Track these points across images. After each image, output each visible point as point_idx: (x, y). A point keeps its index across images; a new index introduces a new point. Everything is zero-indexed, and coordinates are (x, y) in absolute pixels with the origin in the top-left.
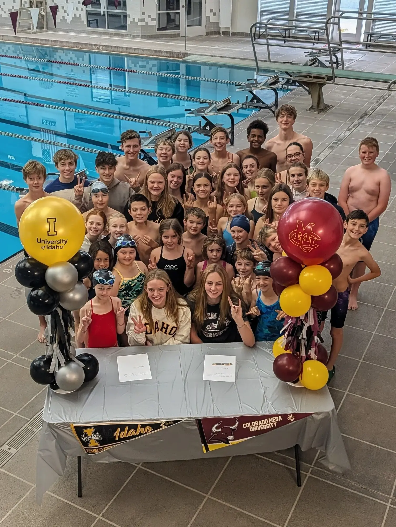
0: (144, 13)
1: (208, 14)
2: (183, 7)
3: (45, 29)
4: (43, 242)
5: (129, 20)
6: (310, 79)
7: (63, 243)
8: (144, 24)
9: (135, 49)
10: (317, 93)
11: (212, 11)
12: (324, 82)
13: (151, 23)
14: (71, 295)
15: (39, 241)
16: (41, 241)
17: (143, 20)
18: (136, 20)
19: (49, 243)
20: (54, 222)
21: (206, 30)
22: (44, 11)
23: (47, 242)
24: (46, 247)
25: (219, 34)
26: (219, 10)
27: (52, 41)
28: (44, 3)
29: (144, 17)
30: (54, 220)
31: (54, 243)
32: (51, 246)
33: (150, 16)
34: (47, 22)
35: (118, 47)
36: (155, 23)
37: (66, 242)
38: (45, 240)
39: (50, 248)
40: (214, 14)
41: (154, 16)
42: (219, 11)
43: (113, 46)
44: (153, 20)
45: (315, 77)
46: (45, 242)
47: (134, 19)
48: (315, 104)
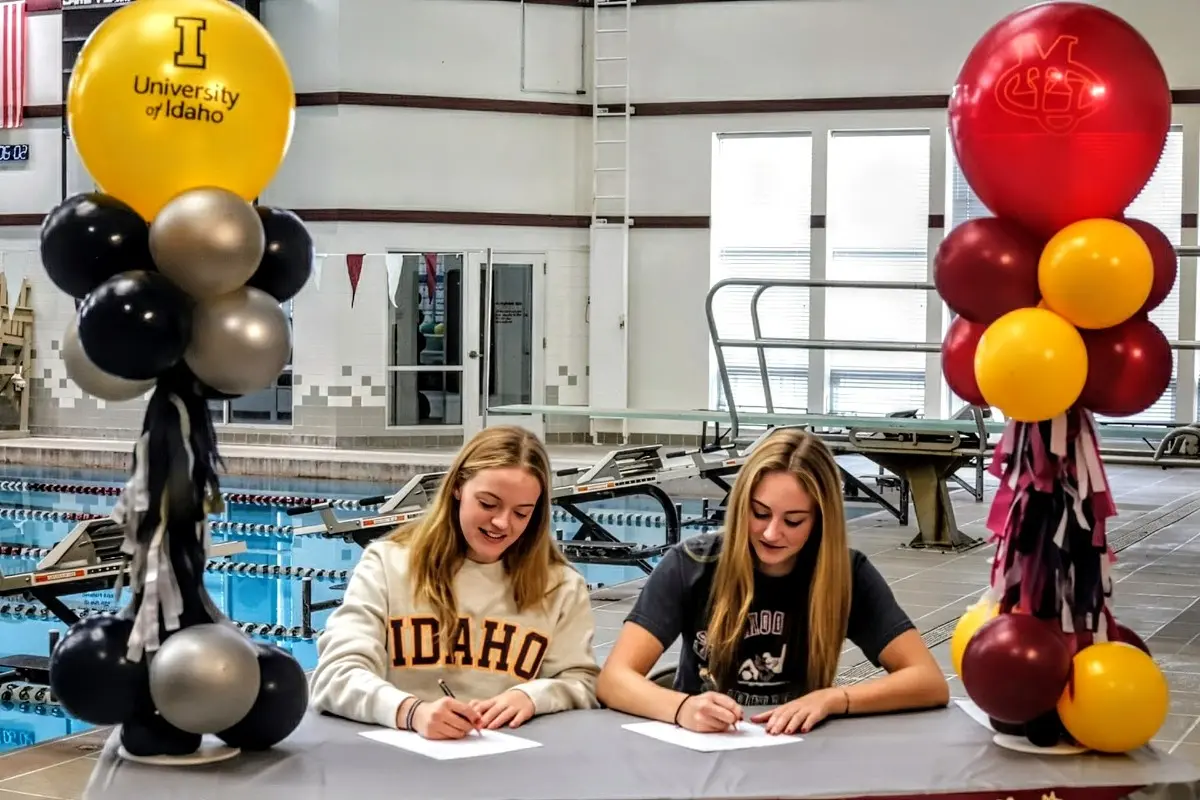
0: (347, 371)
1: (555, 379)
2: (473, 355)
3: (24, 429)
4: (157, 88)
5: (299, 394)
6: (908, 445)
7: (224, 101)
8: (346, 402)
9: (318, 464)
10: (932, 496)
11: (563, 370)
12: (951, 451)
13: (369, 401)
14: (232, 323)
15: (142, 86)
16: (150, 86)
17: (344, 391)
18: (323, 392)
19: (175, 94)
20: (199, 29)
21: (546, 428)
22: (23, 376)
23: (170, 88)
24: (164, 108)
25: (589, 440)
26: (588, 368)
27: (44, 451)
28: (26, 353)
29: (345, 381)
30: (200, 24)
31: (193, 93)
32: (182, 108)
33: (366, 381)
34: (31, 412)
35: (261, 460)
36: (383, 401)
37: (233, 102)
38: (164, 83)
39: (177, 112)
40: (572, 381)
41: (382, 379)
42: (588, 374)
43: (247, 459)
44: (376, 391)
45: (922, 438)
46: (164, 89)
47: (315, 389)
48: (929, 532)
